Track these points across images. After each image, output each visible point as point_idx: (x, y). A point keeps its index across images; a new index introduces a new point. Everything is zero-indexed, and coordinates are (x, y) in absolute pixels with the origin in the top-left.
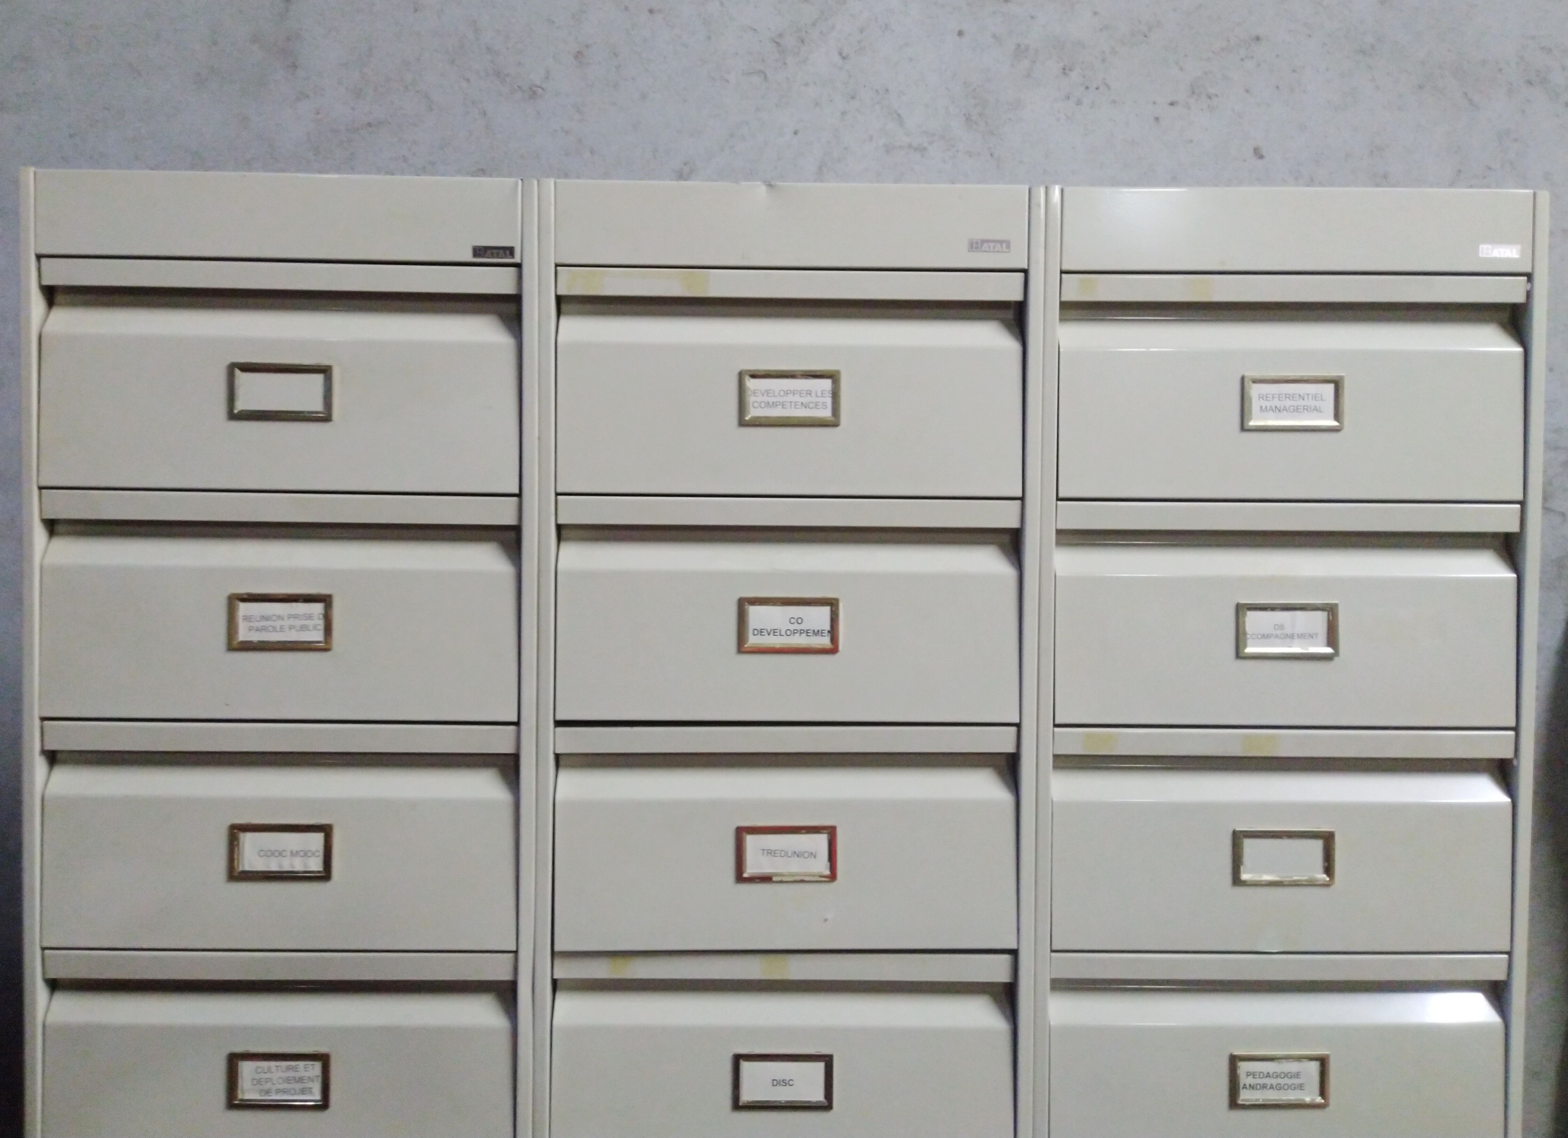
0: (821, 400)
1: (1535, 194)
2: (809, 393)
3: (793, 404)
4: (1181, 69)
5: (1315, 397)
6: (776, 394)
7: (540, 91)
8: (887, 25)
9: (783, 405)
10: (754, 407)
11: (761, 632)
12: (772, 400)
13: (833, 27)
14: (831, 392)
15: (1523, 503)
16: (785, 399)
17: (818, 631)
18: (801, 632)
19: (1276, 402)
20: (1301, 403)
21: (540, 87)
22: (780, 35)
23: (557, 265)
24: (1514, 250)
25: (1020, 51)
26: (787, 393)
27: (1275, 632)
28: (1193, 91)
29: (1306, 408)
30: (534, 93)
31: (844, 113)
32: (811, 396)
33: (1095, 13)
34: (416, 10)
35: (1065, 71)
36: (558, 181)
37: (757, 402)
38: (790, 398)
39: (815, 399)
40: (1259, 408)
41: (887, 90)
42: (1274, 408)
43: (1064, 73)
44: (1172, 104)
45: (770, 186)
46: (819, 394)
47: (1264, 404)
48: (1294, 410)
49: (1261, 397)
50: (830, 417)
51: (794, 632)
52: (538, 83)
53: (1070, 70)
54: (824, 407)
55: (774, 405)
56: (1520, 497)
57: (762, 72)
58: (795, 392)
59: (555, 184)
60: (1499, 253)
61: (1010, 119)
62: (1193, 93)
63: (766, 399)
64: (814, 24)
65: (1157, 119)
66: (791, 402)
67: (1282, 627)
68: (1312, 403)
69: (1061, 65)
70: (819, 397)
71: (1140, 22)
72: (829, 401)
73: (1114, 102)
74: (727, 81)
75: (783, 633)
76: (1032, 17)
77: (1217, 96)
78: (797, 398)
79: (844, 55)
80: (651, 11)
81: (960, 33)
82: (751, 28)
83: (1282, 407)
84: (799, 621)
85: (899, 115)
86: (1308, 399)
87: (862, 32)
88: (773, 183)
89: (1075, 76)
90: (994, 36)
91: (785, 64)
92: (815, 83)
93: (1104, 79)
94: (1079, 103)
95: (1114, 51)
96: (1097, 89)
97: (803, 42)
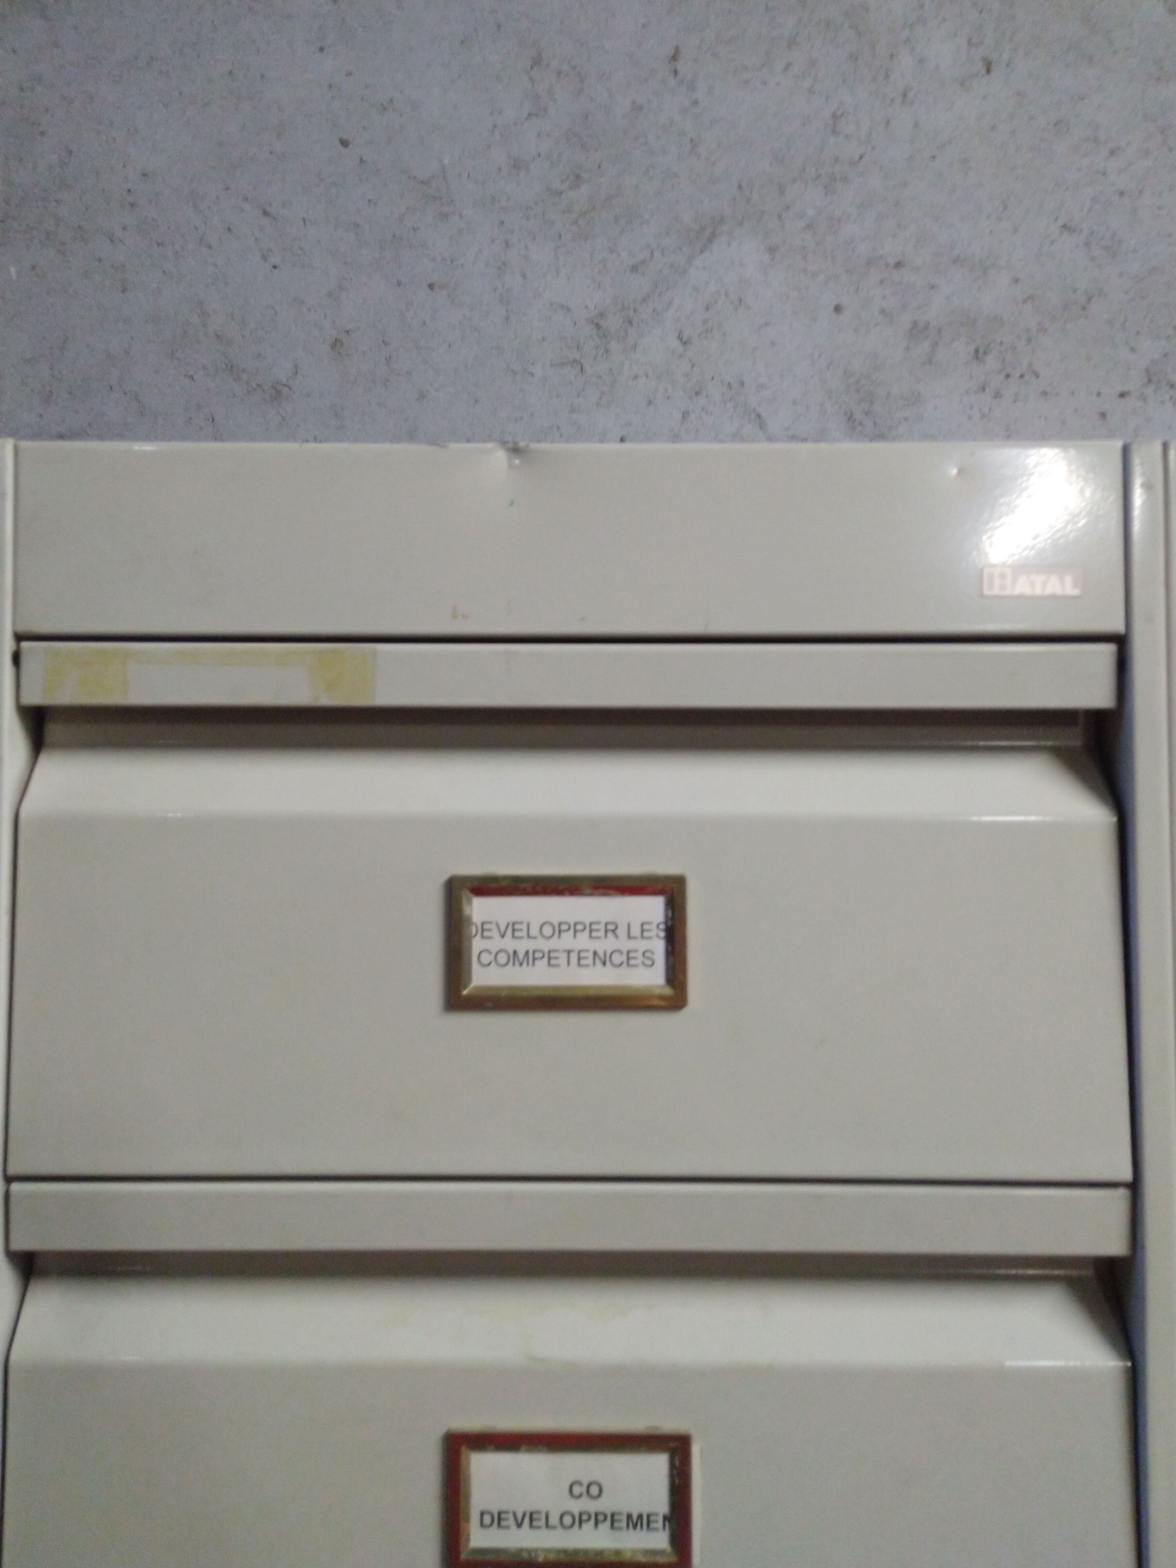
0: (641, 945)
2: (611, 929)
3: (574, 957)
4: (1133, 350)
6: (534, 931)
7: (285, 390)
8: (740, 300)
9: (550, 957)
10: (483, 966)
11: (499, 1519)
12: (522, 946)
13: (670, 304)
14: (662, 926)
16: (554, 943)
17: (640, 1517)
18: (598, 1519)
21: (286, 385)
22: (601, 315)
23: (19, 638)
25: (917, 331)
26: (559, 930)
28: (1150, 377)
30: (279, 392)
31: (685, 415)
32: (617, 936)
33: (1016, 281)
34: (124, 290)
35: (978, 355)
36: (24, 444)
37: (490, 952)
38: (567, 941)
39: (625, 945)
41: (742, 384)
43: (977, 358)
44: (1122, 395)
45: (515, 450)
46: (636, 931)
50: (658, 986)
51: (580, 1520)
52: (285, 381)
53: (985, 353)
54: (649, 962)
55: (530, 958)
57: (575, 362)
58: (579, 927)
59: (16, 451)
62: (1150, 381)
63: (509, 944)
64: (644, 300)
65: (1103, 415)
66: (569, 952)
69: (972, 348)
70: (635, 938)
71: (1075, 290)
72: (659, 947)
73: (1044, 393)
74: (532, 374)
75: (554, 1520)
76: (932, 287)
78: (583, 942)
79: (685, 339)
80: (431, 287)
81: (838, 309)
82: (562, 307)
84: (594, 1489)
85: (759, 416)
87: (707, 309)
88: (522, 444)
89: (991, 362)
90: (882, 311)
91: (607, 351)
92: (647, 376)
93: (1030, 365)
94: (997, 395)
95: (1042, 329)
96: (1022, 376)
97: (630, 322)
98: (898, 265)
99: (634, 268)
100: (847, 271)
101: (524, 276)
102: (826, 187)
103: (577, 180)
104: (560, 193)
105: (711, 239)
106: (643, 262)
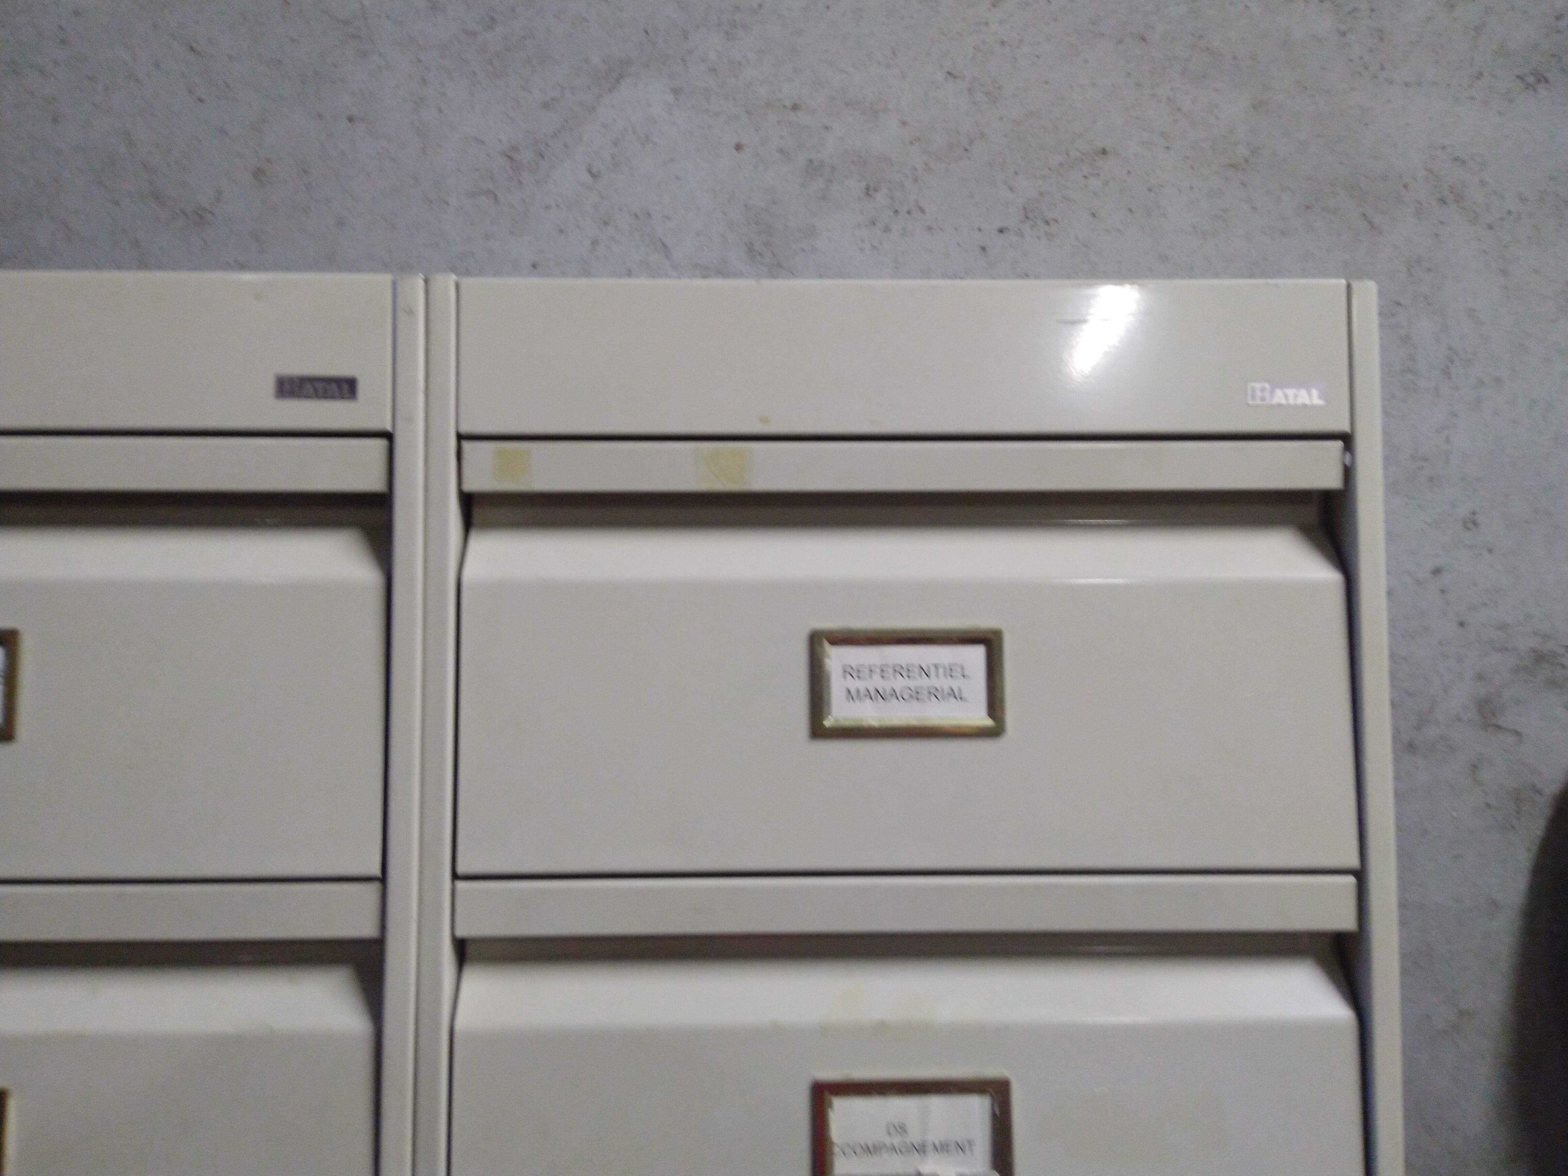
1: (1349, 287)
4: (1011, 189)
5: (950, 671)
7: (208, 216)
8: (647, 137)
13: (580, 139)
15: (1360, 875)
19: (877, 682)
20: (924, 682)
21: (208, 211)
22: (514, 148)
24: (1315, 392)
25: (813, 169)
27: (887, 1140)
28: (1027, 215)
29: (935, 694)
30: (201, 218)
31: (595, 243)
33: (904, 123)
35: (869, 192)
40: (844, 694)
41: (649, 215)
42: (873, 693)
43: (868, 195)
44: (1001, 231)
47: (854, 684)
48: (911, 696)
49: (849, 672)
52: (207, 207)
53: (875, 190)
56: (1354, 862)
57: (489, 192)
60: (1286, 396)
61: (803, 250)
62: (1027, 217)
64: (555, 135)
65: (983, 249)
67: (902, 1129)
68: (944, 683)
69: (863, 185)
71: (958, 133)
73: (930, 229)
74: (447, 204)
76: (827, 128)
77: (1056, 221)
79: (594, 172)
80: (351, 119)
81: (738, 147)
82: (476, 139)
83: (888, 691)
85: (664, 245)
86: (937, 675)
87: (616, 145)
89: (881, 198)
90: (781, 151)
91: (520, 182)
92: (558, 206)
93: (917, 201)
94: (887, 229)
95: (928, 168)
96: (909, 212)
97: (542, 156)
98: (795, 107)
99: (546, 106)
100: (747, 112)
101: (440, 111)
102: (727, 33)
103: (491, 22)
104: (474, 34)
105: (618, 81)
106: (554, 99)
